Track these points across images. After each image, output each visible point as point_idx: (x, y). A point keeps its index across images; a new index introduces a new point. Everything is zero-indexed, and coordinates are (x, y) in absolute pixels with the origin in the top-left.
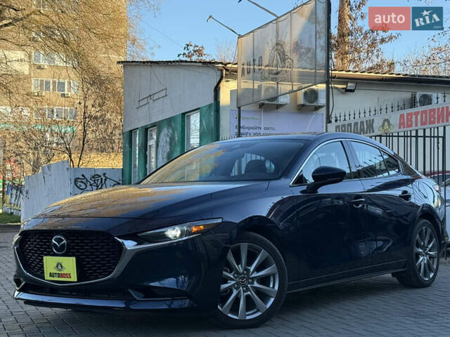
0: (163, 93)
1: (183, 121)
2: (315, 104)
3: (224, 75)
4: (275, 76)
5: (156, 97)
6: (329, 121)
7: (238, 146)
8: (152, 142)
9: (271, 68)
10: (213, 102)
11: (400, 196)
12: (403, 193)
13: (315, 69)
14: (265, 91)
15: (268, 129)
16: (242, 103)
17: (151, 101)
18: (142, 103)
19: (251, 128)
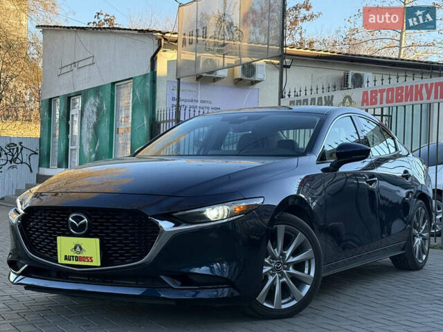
0: (90, 61)
1: (113, 90)
2: (252, 79)
3: (162, 44)
4: (222, 49)
5: (81, 64)
6: (281, 96)
7: (246, 118)
8: (75, 112)
9: (216, 40)
10: (149, 71)
11: (403, 176)
12: (404, 173)
13: (268, 44)
14: (203, 64)
15: (204, 102)
16: (182, 74)
17: (75, 69)
18: (65, 70)
19: (188, 101)
